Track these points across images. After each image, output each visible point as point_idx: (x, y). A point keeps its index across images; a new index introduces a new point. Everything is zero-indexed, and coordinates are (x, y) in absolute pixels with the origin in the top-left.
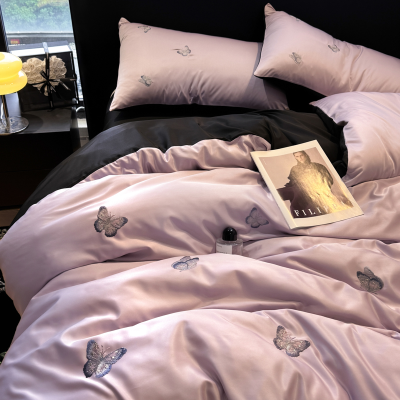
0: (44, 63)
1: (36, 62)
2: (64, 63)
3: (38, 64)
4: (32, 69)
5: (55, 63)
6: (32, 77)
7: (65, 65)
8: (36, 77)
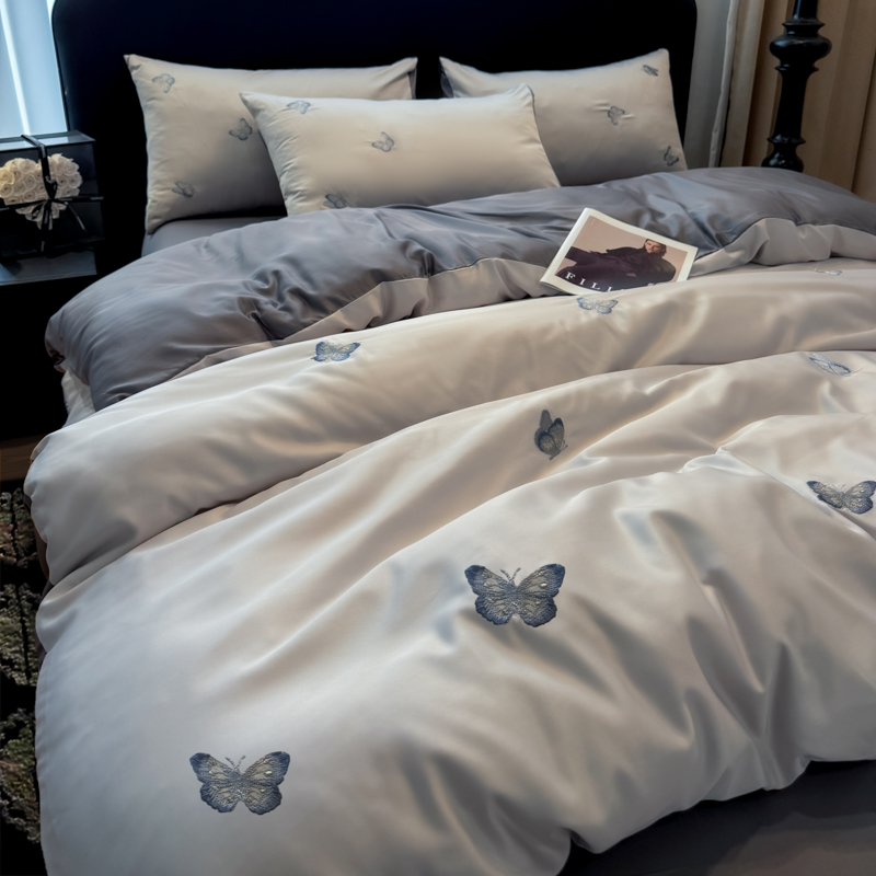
0: (38, 167)
1: (24, 166)
2: (77, 167)
3: (27, 168)
4: (16, 179)
5: (60, 166)
6: (17, 195)
7: (79, 170)
8: (23, 194)
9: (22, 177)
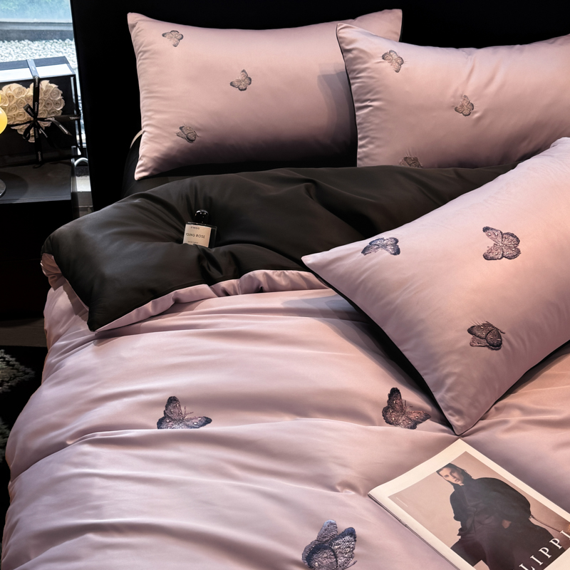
0: (29, 92)
1: (17, 91)
5: (47, 91)
6: (10, 114)
9: (14, 101)
